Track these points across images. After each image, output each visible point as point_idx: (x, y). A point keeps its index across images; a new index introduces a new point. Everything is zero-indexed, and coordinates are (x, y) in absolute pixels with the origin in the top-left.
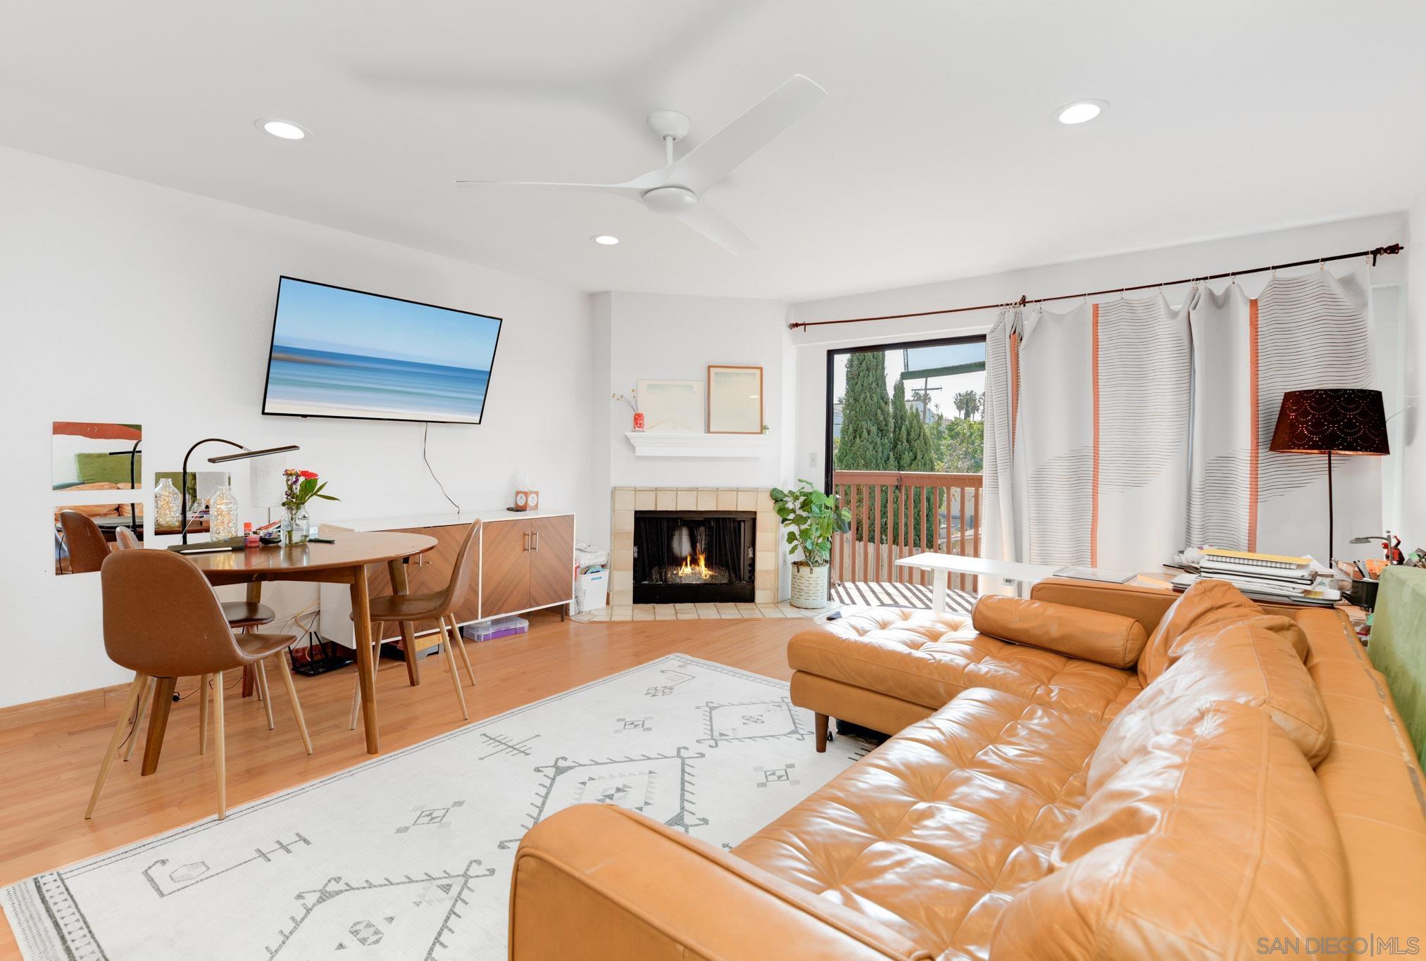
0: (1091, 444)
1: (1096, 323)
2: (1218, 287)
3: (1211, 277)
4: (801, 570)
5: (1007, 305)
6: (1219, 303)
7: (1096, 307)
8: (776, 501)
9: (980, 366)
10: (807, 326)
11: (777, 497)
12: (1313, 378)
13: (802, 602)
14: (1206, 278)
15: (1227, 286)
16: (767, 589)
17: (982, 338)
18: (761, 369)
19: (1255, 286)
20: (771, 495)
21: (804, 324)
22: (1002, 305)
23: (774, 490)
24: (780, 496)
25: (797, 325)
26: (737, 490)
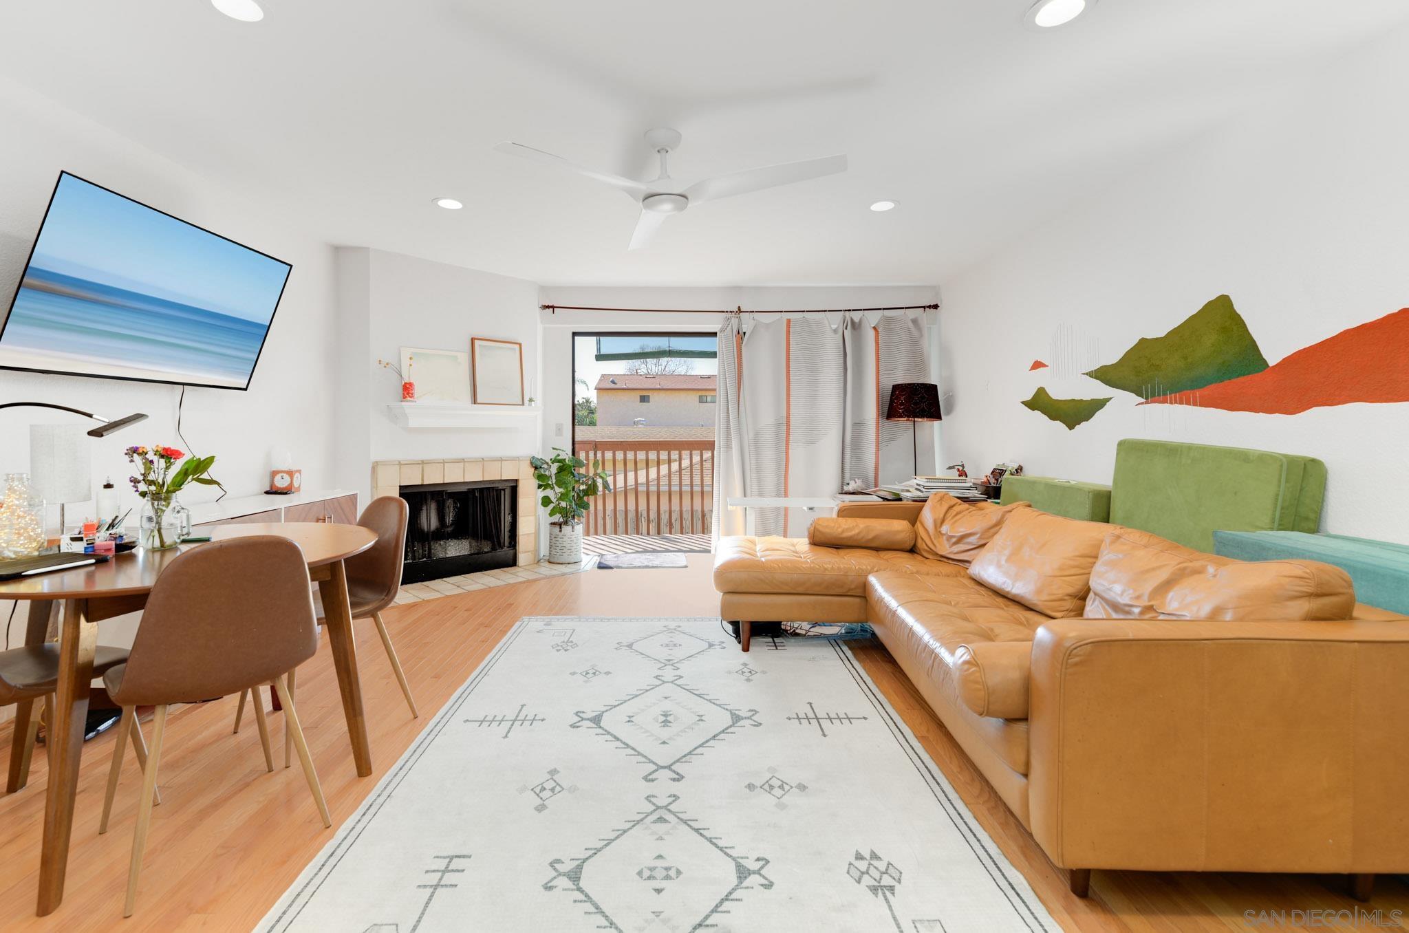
0: (785, 415)
1: (788, 332)
2: (856, 316)
3: (853, 310)
4: (563, 529)
5: (731, 312)
6: (856, 326)
7: (789, 321)
8: (536, 468)
9: (713, 355)
10: (555, 309)
11: (536, 466)
12: (902, 377)
13: (565, 559)
14: (849, 310)
15: (860, 317)
16: (529, 552)
17: (714, 334)
18: (520, 345)
19: (873, 319)
20: (531, 463)
21: (553, 307)
22: (727, 312)
23: (533, 457)
24: (539, 463)
25: (548, 307)
26: (501, 460)
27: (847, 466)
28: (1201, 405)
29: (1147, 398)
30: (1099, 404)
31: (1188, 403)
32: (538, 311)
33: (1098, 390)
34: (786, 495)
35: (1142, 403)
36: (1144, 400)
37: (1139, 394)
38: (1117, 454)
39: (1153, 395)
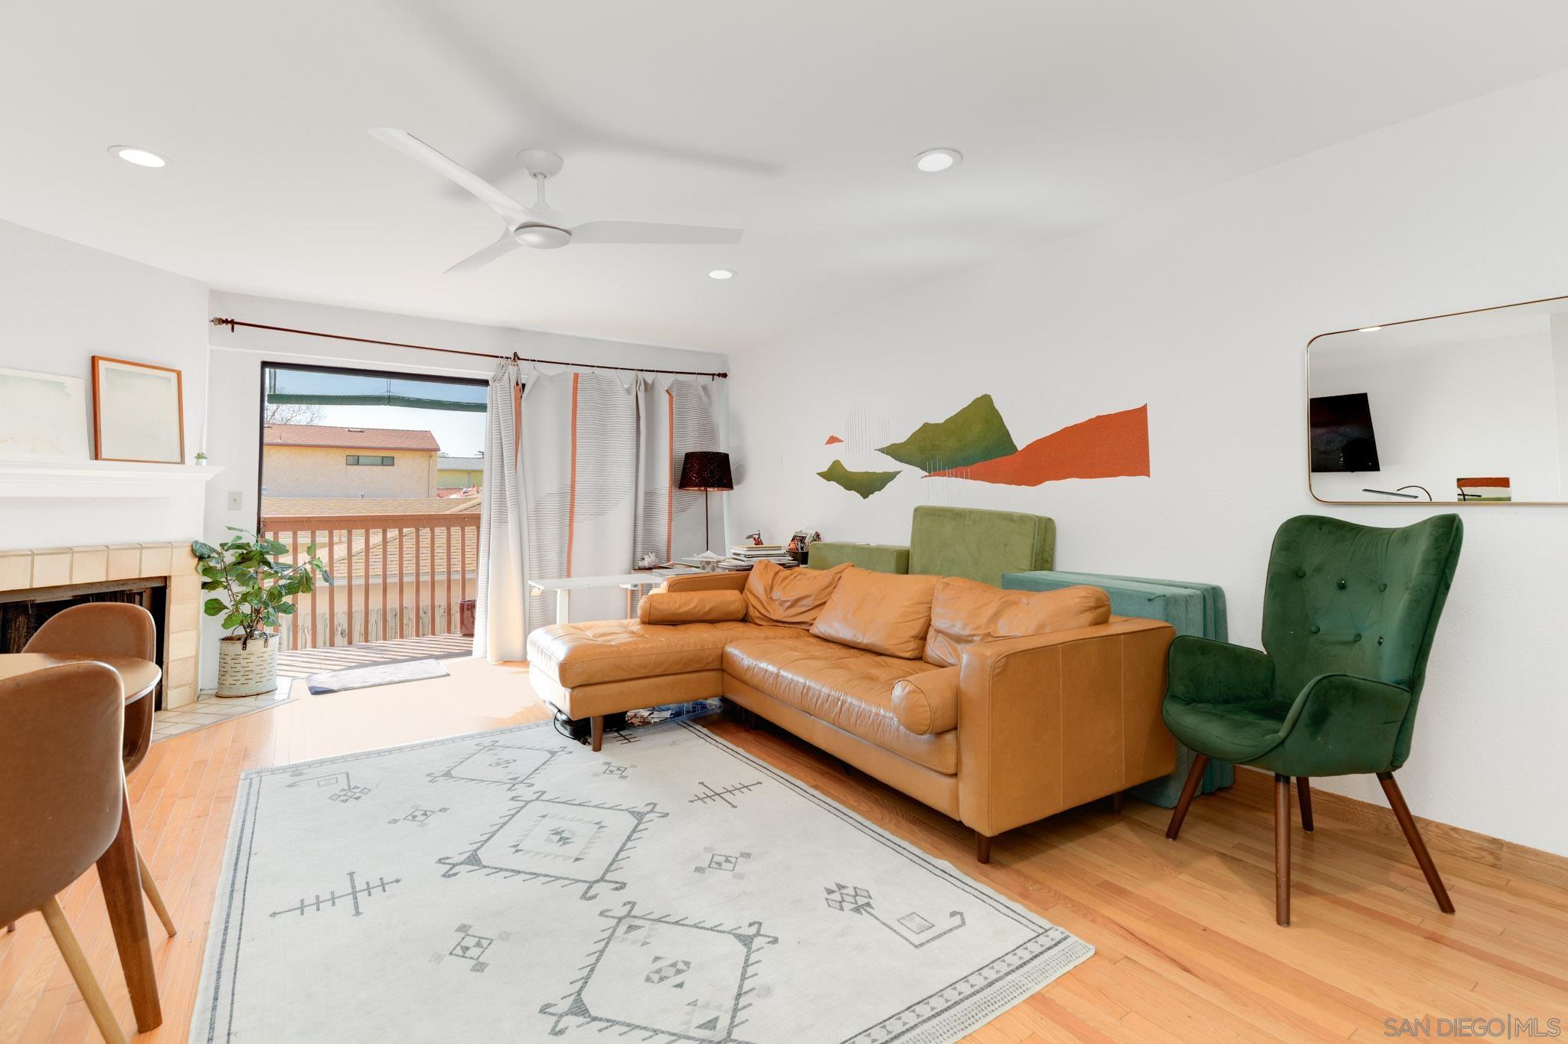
0: (569, 483)
1: (575, 389)
2: (649, 377)
3: (646, 371)
4: (248, 645)
6: (649, 388)
7: (576, 376)
8: (201, 558)
10: (235, 325)
11: (201, 556)
12: (693, 444)
13: (252, 687)
14: (642, 370)
15: (652, 378)
16: (184, 685)
17: (485, 383)
18: (179, 374)
19: (666, 381)
20: (193, 551)
21: (233, 322)
22: (502, 357)
23: (196, 542)
24: (206, 552)
25: (226, 322)
26: (141, 547)
27: (640, 539)
28: (971, 479)
29: (930, 472)
30: (889, 477)
31: (962, 477)
32: (206, 324)
33: (889, 464)
34: (569, 575)
35: (926, 476)
36: (928, 474)
37: (924, 469)
38: (914, 519)
39: (935, 470)
